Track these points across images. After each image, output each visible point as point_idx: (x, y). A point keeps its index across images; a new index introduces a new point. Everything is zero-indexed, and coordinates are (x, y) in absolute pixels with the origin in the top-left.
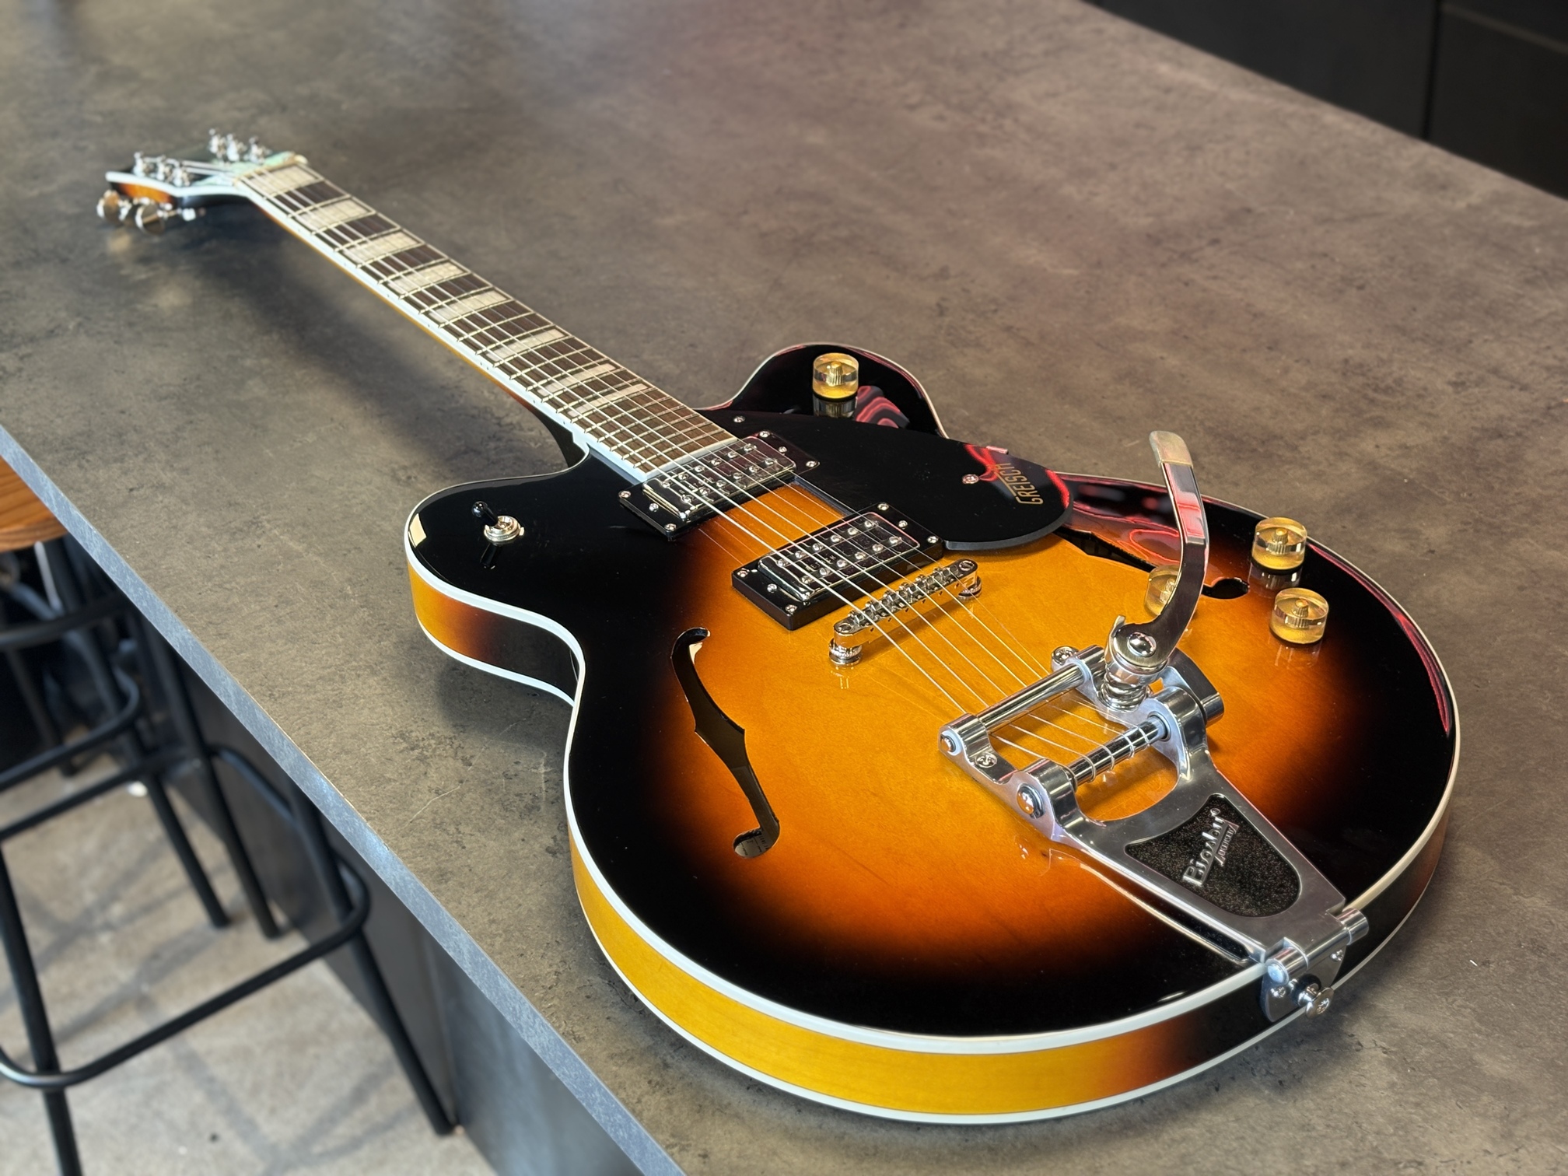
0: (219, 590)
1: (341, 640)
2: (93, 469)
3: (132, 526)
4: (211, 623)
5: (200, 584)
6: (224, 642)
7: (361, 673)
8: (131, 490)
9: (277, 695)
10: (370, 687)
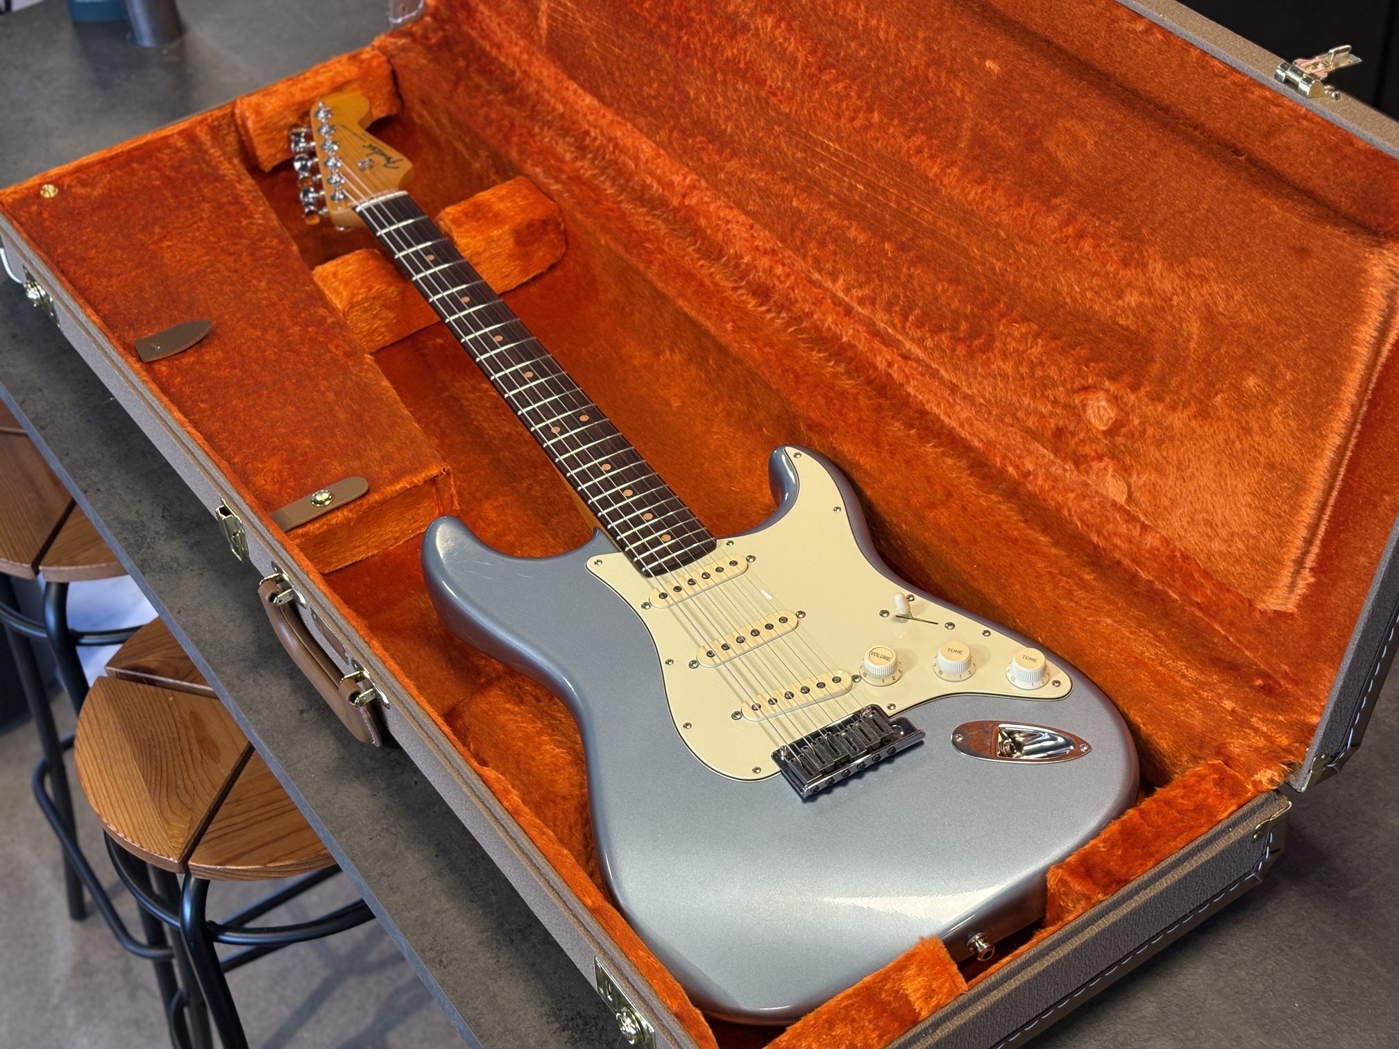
0: (384, 834)
1: (494, 897)
2: (267, 686)
3: (307, 757)
4: (382, 874)
5: (370, 828)
6: (397, 898)
7: (513, 937)
8: (302, 712)
9: (445, 962)
10: (522, 955)
